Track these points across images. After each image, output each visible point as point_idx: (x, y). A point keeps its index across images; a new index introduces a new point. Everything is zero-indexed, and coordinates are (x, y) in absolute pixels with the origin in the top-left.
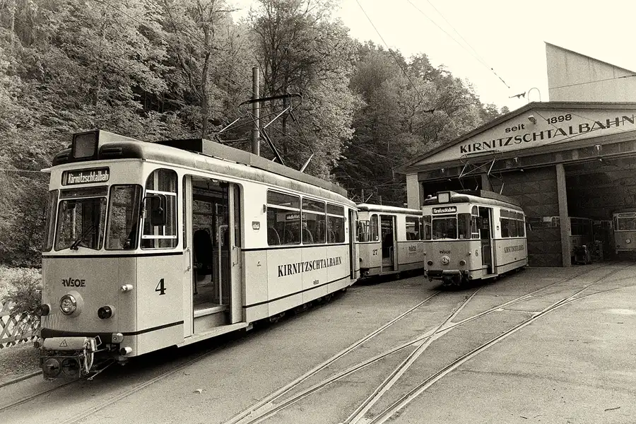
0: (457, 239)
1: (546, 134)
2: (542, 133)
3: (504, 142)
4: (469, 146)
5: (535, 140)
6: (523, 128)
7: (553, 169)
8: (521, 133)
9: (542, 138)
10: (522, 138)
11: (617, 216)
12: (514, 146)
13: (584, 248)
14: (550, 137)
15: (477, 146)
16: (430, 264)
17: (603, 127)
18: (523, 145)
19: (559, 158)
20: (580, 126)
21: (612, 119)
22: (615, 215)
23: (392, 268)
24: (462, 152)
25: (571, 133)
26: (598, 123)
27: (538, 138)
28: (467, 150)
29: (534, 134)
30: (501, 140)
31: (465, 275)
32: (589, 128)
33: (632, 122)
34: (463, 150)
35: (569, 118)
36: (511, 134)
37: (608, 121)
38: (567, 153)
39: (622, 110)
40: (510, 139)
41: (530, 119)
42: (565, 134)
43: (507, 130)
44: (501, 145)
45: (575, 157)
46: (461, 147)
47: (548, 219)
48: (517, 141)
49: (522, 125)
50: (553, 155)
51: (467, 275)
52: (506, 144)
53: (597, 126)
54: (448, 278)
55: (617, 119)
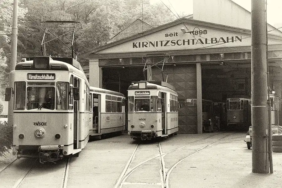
0: (150, 112)
1: (191, 42)
2: (189, 40)
3: (164, 43)
4: (140, 43)
5: (184, 44)
6: (177, 35)
7: (194, 66)
8: (175, 39)
9: (189, 44)
10: (176, 42)
11: (229, 100)
12: (170, 47)
13: (209, 122)
14: (193, 44)
15: (145, 44)
16: (133, 127)
17: (225, 42)
18: (176, 47)
19: (198, 59)
20: (212, 39)
21: (230, 37)
22: (228, 99)
23: (97, 131)
24: (134, 47)
25: (206, 43)
26: (222, 39)
27: (186, 43)
28: (138, 46)
29: (184, 40)
30: (162, 42)
31: (154, 134)
32: (217, 42)
33: (241, 40)
34: (134, 46)
35: (205, 32)
36: (169, 38)
37: (228, 38)
38: (203, 56)
39: (235, 32)
40: (168, 42)
41: (182, 30)
42: (202, 43)
43: (167, 35)
44: (162, 46)
45: (208, 59)
46: (134, 43)
47: (189, 100)
48: (172, 44)
49: (177, 33)
50: (195, 56)
51: (155, 134)
52: (165, 45)
53: (221, 40)
54: (145, 135)
55: (233, 37)
